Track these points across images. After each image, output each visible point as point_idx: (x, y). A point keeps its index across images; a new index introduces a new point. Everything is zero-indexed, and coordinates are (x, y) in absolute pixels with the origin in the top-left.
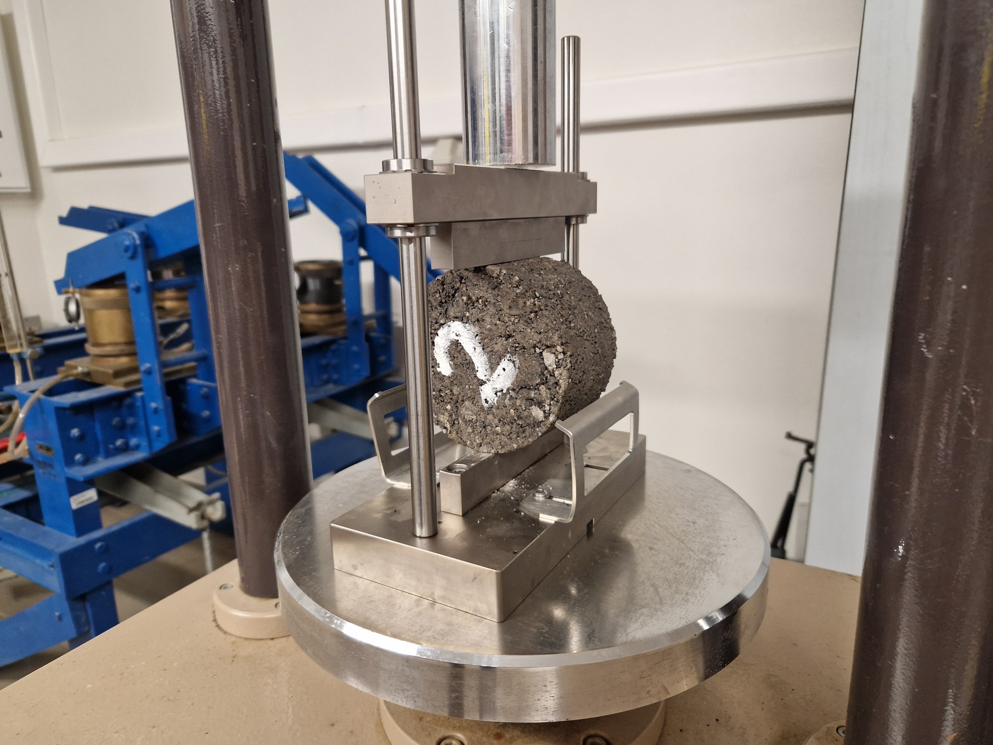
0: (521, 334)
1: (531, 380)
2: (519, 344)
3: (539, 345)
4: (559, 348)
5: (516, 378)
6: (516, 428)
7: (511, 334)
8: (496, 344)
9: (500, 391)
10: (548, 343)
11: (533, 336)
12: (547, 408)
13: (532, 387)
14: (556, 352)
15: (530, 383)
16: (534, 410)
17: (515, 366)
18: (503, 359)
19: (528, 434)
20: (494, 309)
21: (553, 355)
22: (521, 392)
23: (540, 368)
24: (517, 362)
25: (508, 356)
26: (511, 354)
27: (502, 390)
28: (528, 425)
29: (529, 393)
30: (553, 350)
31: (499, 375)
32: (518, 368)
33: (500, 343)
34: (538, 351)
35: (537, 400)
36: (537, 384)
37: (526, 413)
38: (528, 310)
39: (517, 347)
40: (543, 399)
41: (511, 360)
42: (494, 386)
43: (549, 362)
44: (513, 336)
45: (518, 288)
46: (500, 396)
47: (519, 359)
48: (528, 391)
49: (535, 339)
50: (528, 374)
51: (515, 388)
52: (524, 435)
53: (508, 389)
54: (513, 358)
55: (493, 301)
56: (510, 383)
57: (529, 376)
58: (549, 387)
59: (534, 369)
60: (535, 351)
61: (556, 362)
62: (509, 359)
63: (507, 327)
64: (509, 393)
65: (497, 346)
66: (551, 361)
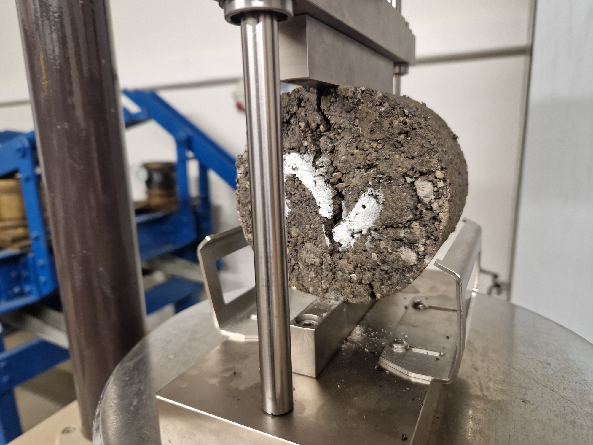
0: (386, 162)
1: (399, 217)
2: (383, 174)
3: (411, 173)
4: (439, 174)
5: (380, 216)
6: (380, 274)
7: (372, 164)
8: (353, 177)
9: (357, 233)
10: (424, 169)
11: (402, 162)
12: (422, 249)
13: (400, 225)
14: (435, 180)
15: (398, 220)
16: (404, 253)
17: (377, 201)
18: (363, 195)
19: (395, 281)
20: (350, 136)
21: (430, 184)
22: (386, 232)
23: (412, 201)
24: (381, 197)
25: (369, 190)
26: (373, 187)
27: (361, 232)
28: (396, 270)
29: (396, 232)
30: (431, 177)
31: (356, 214)
32: (383, 204)
33: (358, 176)
34: (409, 180)
35: (408, 240)
36: (408, 221)
37: (392, 257)
38: (396, 131)
39: (381, 178)
40: (416, 238)
41: (372, 195)
42: (351, 228)
43: (425, 193)
44: (376, 166)
45: (383, 106)
46: (358, 238)
47: (384, 192)
48: (394, 230)
49: (406, 166)
50: (396, 209)
51: (378, 228)
52: (390, 282)
53: (369, 230)
54: (375, 192)
55: (348, 126)
56: (372, 222)
57: (397, 212)
58: (425, 223)
59: (404, 204)
60: (405, 181)
61: (434, 192)
62: (371, 193)
63: (367, 155)
64: (371, 235)
65: (354, 179)
66: (428, 190)
